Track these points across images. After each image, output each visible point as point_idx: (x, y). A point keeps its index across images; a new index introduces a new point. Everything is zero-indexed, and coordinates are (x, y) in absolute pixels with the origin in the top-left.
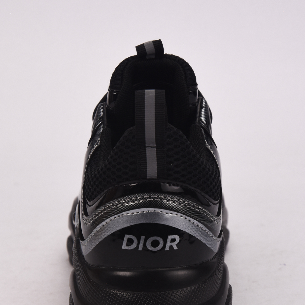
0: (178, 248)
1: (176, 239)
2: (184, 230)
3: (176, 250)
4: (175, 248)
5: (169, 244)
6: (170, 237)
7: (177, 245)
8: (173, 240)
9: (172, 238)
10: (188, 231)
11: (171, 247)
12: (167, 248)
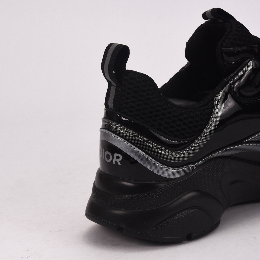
0: (121, 164)
1: (120, 157)
2: (126, 152)
3: (119, 165)
4: (119, 164)
5: (115, 159)
6: (116, 155)
7: (120, 162)
8: (118, 157)
9: (117, 156)
10: (128, 153)
11: (116, 162)
12: (114, 163)
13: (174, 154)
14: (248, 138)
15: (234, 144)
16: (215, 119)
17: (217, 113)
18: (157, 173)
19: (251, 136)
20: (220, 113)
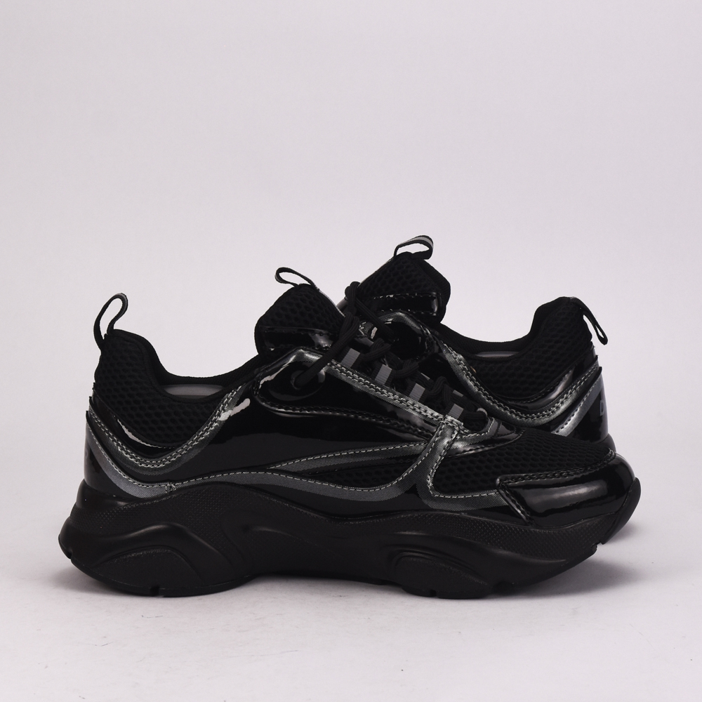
13: (143, 463)
14: (275, 464)
15: (249, 469)
16: (215, 424)
17: (219, 415)
18: (118, 485)
19: (280, 462)
20: (224, 416)
